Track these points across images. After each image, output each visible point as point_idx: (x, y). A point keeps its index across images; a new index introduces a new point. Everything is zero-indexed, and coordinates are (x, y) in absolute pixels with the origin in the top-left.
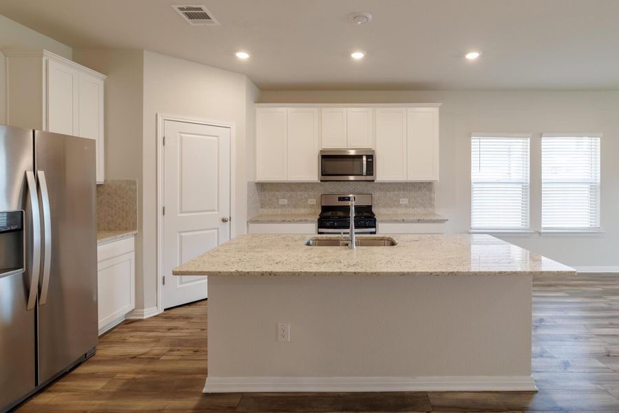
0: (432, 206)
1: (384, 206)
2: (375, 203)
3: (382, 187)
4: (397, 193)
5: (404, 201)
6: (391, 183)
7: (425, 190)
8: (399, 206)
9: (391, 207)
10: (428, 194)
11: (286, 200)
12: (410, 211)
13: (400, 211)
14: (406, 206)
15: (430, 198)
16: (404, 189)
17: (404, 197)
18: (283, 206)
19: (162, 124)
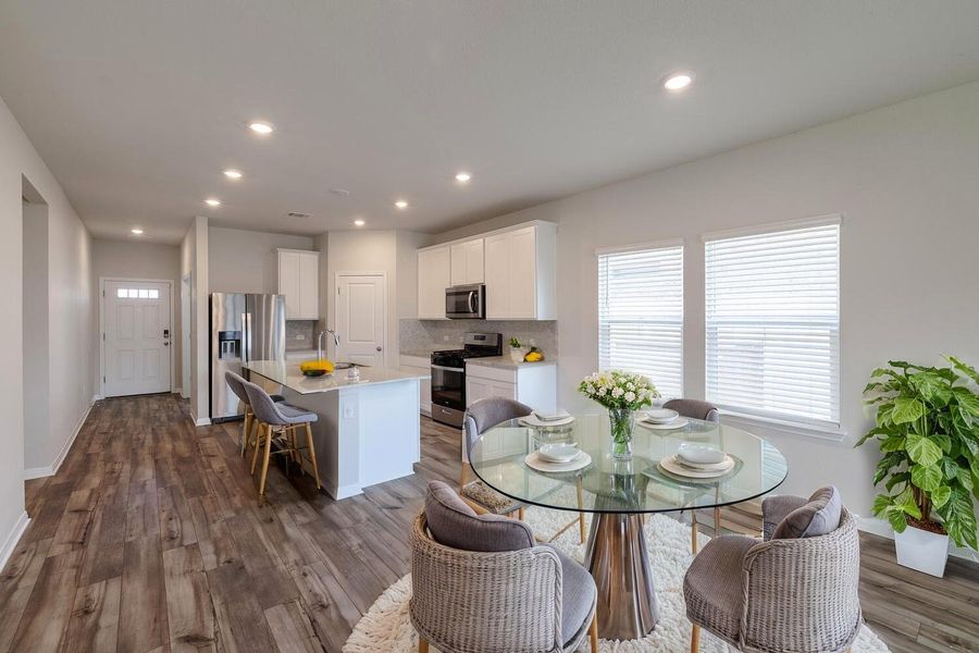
0: (555, 351)
2: (507, 344)
3: (511, 326)
4: (523, 333)
7: (549, 331)
10: (551, 335)
15: (554, 342)
16: (529, 329)
18: (446, 343)
19: (337, 281)
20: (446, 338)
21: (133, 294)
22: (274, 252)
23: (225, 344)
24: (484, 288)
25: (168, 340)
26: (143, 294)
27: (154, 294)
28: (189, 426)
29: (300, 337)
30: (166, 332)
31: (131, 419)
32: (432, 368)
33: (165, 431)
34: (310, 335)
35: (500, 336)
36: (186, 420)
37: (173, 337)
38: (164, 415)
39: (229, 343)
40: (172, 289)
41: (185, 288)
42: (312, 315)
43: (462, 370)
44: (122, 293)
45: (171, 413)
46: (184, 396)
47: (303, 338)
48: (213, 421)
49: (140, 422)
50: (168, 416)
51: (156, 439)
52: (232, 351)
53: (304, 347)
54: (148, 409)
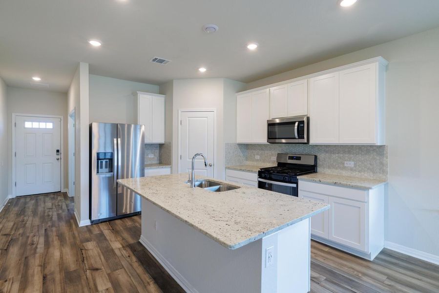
0: (384, 172)
1: (329, 168)
2: (321, 163)
3: (327, 149)
4: (342, 155)
5: (351, 164)
6: (335, 146)
7: (375, 153)
8: (344, 168)
9: (337, 169)
10: (378, 158)
11: (259, 157)
12: (356, 174)
13: (344, 173)
14: (351, 169)
15: (382, 163)
16: (349, 152)
17: (350, 160)
18: (257, 160)
19: (180, 114)
20: (258, 157)
21: (36, 125)
22: (135, 95)
23: (102, 162)
24: (308, 119)
25: (59, 157)
26: (43, 125)
27: (50, 126)
28: (74, 226)
29: (151, 156)
30: (58, 151)
31: (31, 218)
32: (259, 182)
33: (55, 234)
34: (157, 154)
35: (316, 157)
36: (72, 220)
37: (62, 155)
38: (55, 213)
39: (104, 162)
40: (62, 122)
41: (71, 121)
42: (160, 140)
43: (295, 185)
44: (28, 125)
45: (60, 212)
46: (70, 195)
47: (153, 156)
48: (92, 222)
49: (37, 221)
50: (58, 215)
51: (47, 244)
52: (106, 167)
53: (154, 162)
54: (44, 208)
